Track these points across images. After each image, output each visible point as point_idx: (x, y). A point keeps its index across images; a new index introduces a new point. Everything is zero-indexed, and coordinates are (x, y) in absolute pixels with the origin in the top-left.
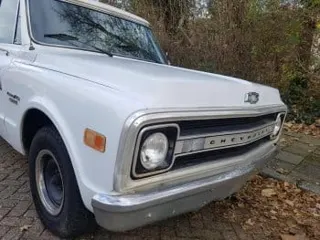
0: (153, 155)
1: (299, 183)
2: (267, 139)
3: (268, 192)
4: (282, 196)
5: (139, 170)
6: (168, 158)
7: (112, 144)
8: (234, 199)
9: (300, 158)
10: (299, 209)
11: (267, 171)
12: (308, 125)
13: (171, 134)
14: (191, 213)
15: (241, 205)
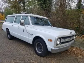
0: (58, 42)
1: (79, 48)
2: (73, 39)
3: (74, 49)
5: (57, 44)
6: (60, 43)
7: (53, 41)
10: (80, 52)
13: (60, 39)
15: (69, 52)
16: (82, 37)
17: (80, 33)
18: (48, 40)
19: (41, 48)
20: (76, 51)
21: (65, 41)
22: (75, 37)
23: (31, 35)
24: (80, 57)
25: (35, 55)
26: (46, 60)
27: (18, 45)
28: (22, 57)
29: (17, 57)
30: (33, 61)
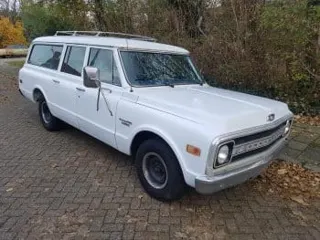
2: (281, 137)
3: (282, 171)
5: (217, 164)
6: (229, 157)
8: (259, 177)
9: (304, 146)
11: (282, 157)
12: (313, 116)
13: (230, 146)
14: (233, 187)
15: (264, 181)
16: (317, 118)
17: (313, 104)
18: (187, 150)
19: (162, 172)
20: (287, 180)
21: (248, 149)
22: (287, 129)
23: (127, 123)
24: (300, 201)
25: (142, 196)
26: (178, 213)
27: (79, 154)
28: (97, 202)
29: (80, 204)
30: (135, 220)
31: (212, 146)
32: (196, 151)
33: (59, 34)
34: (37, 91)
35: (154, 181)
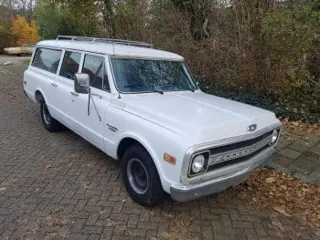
0: (198, 165)
1: (292, 174)
3: (270, 180)
4: (279, 183)
6: (205, 166)
8: (246, 185)
9: (298, 154)
10: (290, 191)
11: (272, 165)
13: (206, 155)
16: (315, 126)
18: (164, 158)
19: (143, 178)
20: (274, 189)
21: (226, 159)
22: (274, 138)
23: (114, 129)
24: (282, 211)
25: (126, 199)
26: (158, 219)
27: (73, 155)
28: (81, 204)
29: (65, 205)
30: (114, 223)
31: (186, 156)
32: (172, 160)
33: (60, 39)
34: (38, 93)
35: (138, 186)
